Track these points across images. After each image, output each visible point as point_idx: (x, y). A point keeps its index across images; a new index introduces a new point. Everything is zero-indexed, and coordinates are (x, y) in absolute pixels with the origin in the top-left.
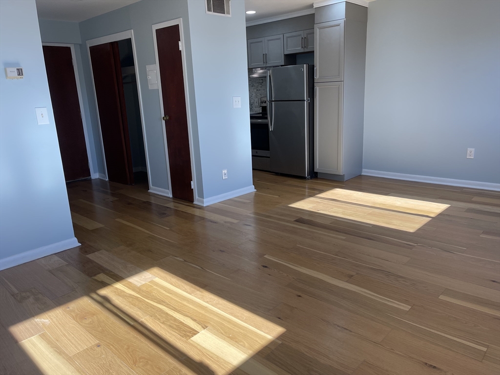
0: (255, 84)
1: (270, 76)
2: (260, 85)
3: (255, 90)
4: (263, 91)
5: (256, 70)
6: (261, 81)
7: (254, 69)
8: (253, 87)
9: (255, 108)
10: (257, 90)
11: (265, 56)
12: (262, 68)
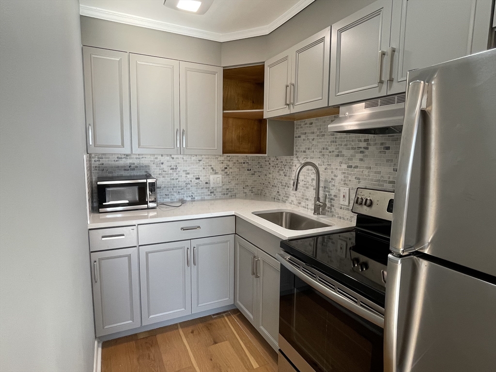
0: (345, 152)
1: (425, 115)
2: (360, 156)
3: (344, 166)
4: (366, 172)
5: (351, 111)
6: (363, 144)
7: (342, 109)
8: (340, 159)
9: (338, 210)
10: (350, 167)
11: (387, 59)
12: (371, 102)
